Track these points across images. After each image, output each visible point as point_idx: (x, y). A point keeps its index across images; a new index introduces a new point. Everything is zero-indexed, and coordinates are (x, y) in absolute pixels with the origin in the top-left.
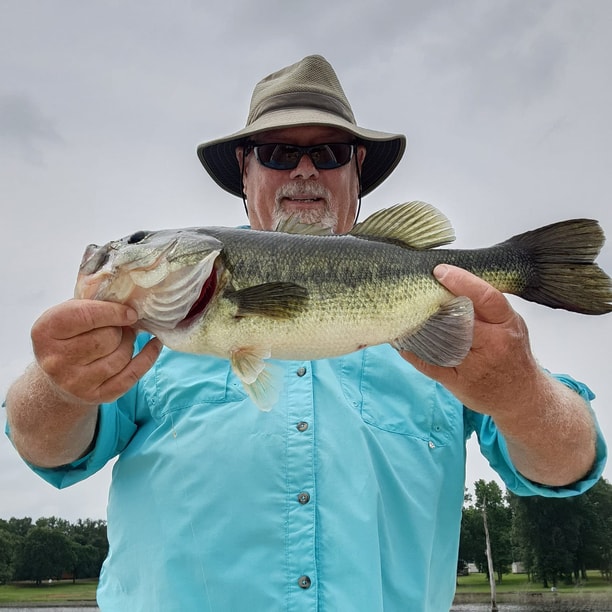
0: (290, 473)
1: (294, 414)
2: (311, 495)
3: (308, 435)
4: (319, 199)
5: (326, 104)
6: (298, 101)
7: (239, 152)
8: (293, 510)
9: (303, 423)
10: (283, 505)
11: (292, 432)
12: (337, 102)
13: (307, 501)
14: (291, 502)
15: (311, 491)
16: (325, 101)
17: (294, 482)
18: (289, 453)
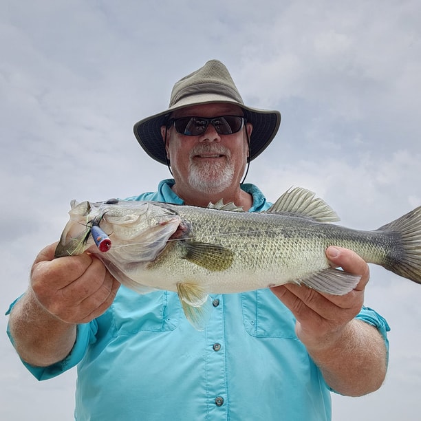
0: (209, 383)
1: (210, 338)
2: (225, 399)
3: (220, 354)
4: (221, 156)
5: (223, 91)
6: (204, 89)
7: (163, 129)
8: (211, 410)
9: (217, 344)
10: (205, 407)
11: (209, 352)
12: (231, 90)
13: (222, 404)
14: (210, 405)
15: (224, 396)
16: (223, 89)
17: (212, 390)
18: (208, 369)
